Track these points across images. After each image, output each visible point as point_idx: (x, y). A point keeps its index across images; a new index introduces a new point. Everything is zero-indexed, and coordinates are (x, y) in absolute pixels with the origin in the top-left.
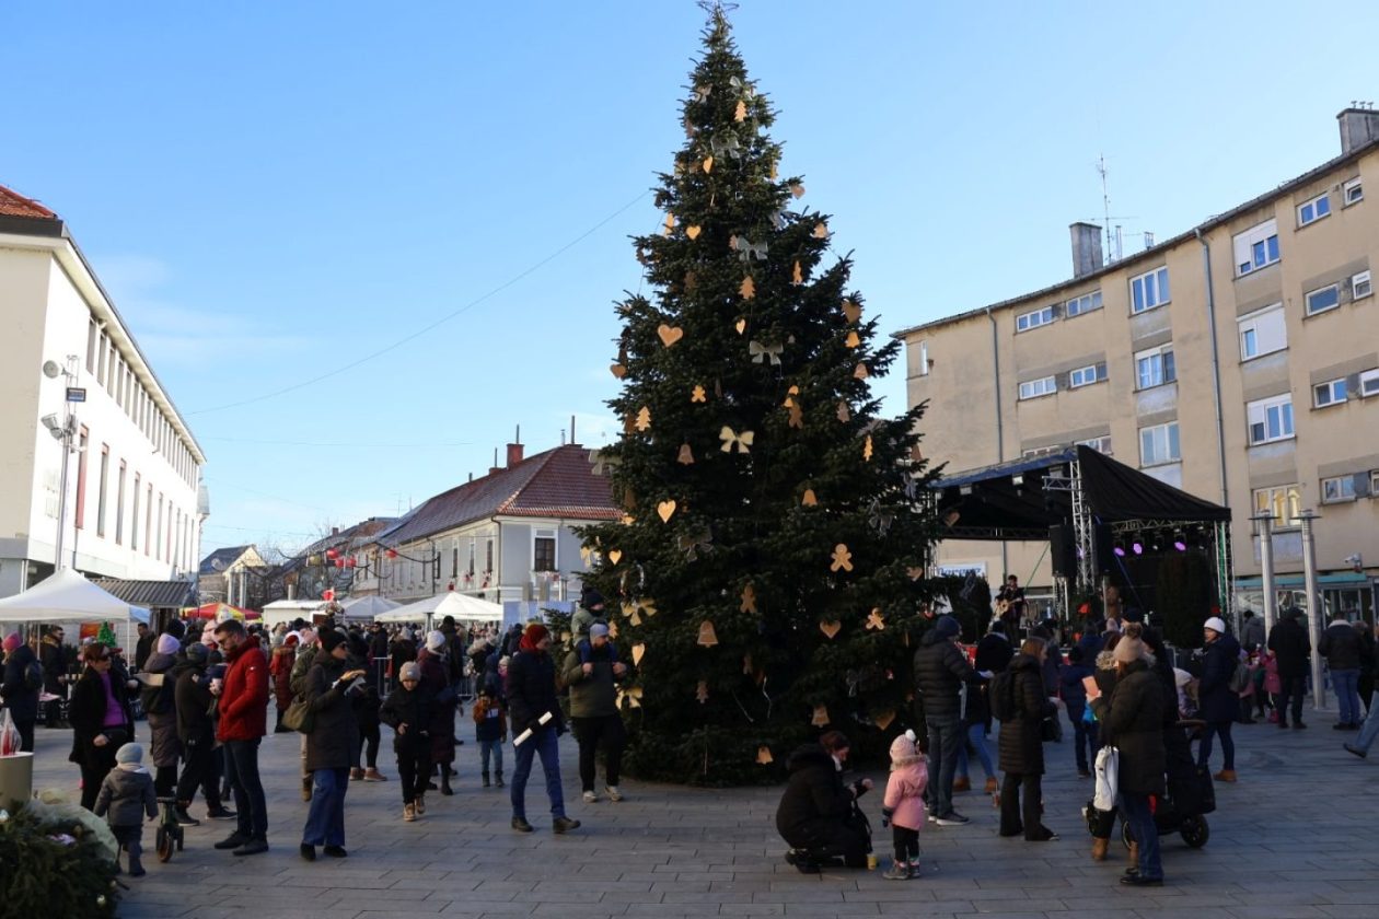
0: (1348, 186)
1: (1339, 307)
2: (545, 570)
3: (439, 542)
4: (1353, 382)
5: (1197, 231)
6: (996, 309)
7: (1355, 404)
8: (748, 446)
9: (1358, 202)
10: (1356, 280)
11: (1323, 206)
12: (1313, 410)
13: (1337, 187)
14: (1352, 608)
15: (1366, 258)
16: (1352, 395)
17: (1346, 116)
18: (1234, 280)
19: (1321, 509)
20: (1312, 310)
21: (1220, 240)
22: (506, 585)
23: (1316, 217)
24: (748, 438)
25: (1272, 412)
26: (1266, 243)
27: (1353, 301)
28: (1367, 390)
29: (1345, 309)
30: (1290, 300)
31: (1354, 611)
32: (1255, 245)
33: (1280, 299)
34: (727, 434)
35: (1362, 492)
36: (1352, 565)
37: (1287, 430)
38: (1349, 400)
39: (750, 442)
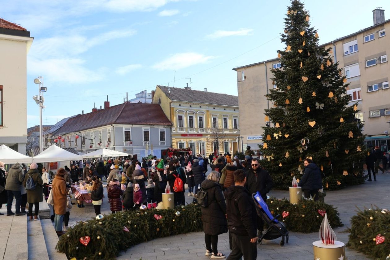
0: (380, 32)
1: (376, 65)
2: (128, 141)
3: (83, 133)
4: (380, 85)
5: (333, 42)
6: (267, 62)
7: (381, 91)
8: (323, 107)
9: (383, 37)
10: (382, 57)
11: (372, 37)
12: (367, 92)
13: (377, 32)
14: (384, 145)
15: (386, 52)
16: (380, 89)
17: (375, 11)
18: (343, 56)
19: (370, 119)
20: (368, 65)
21: (339, 45)
22: (117, 146)
23: (370, 40)
24: (322, 105)
25: (355, 93)
26: (353, 47)
27: (381, 63)
28: (384, 87)
29: (378, 65)
30: (361, 62)
31: (385, 146)
32: (350, 47)
33: (358, 62)
34: (317, 104)
35: (382, 114)
36: (385, 134)
37: (359, 98)
38: (379, 90)
39: (323, 106)
